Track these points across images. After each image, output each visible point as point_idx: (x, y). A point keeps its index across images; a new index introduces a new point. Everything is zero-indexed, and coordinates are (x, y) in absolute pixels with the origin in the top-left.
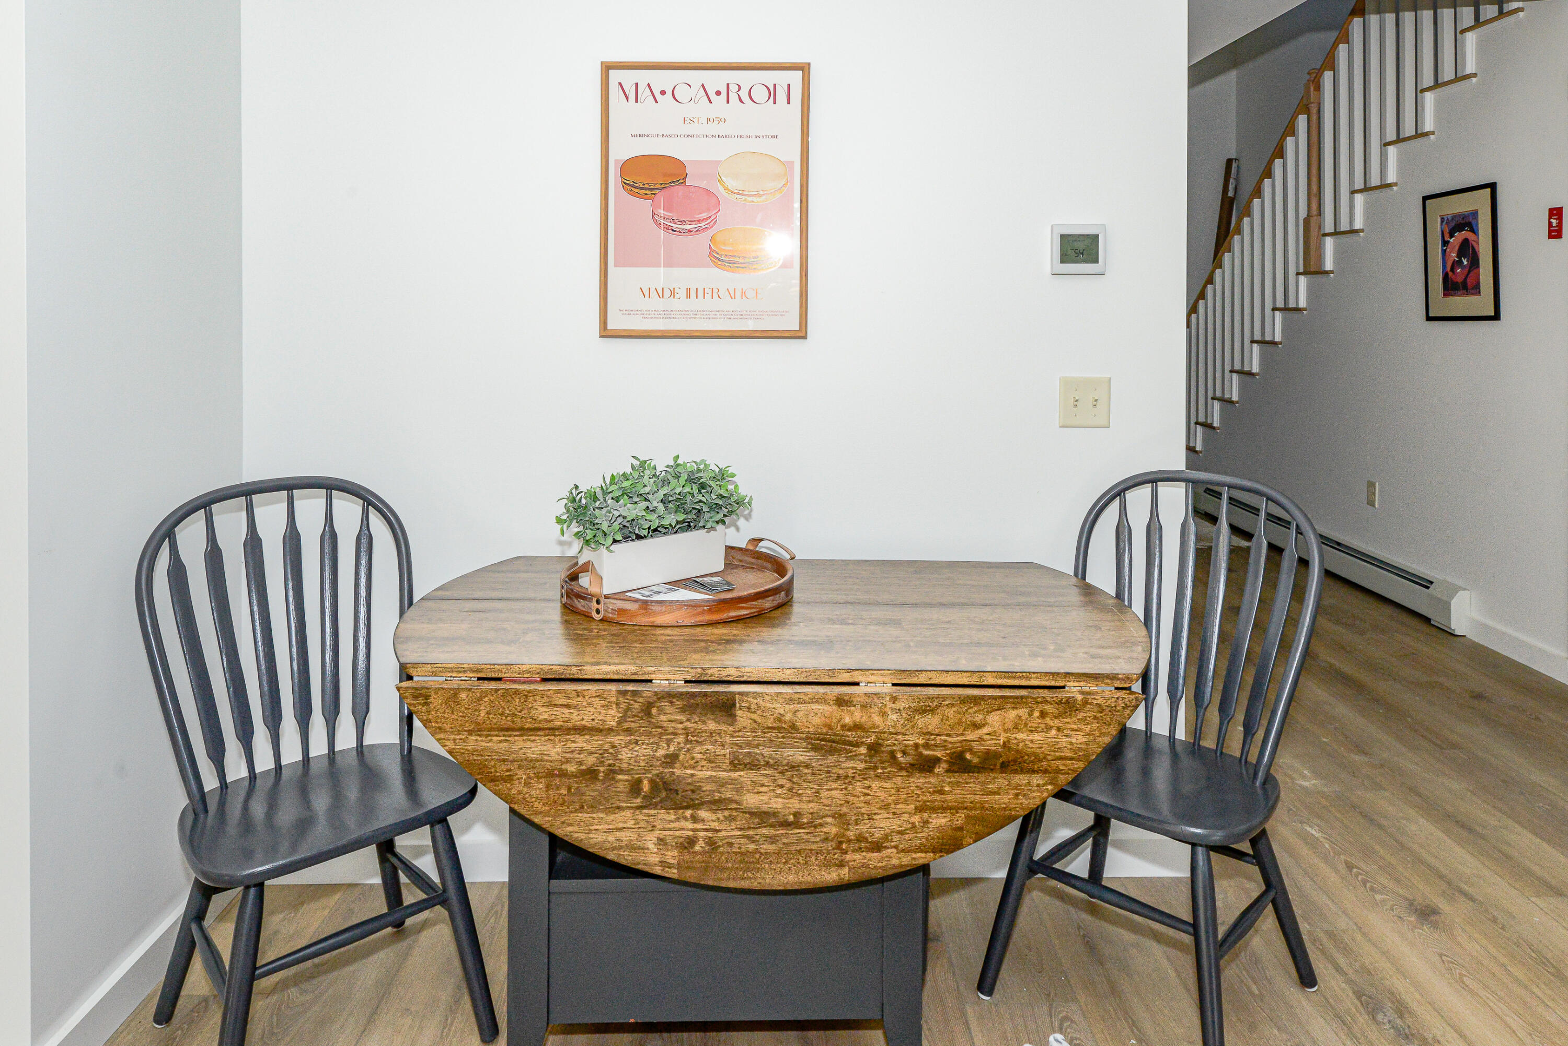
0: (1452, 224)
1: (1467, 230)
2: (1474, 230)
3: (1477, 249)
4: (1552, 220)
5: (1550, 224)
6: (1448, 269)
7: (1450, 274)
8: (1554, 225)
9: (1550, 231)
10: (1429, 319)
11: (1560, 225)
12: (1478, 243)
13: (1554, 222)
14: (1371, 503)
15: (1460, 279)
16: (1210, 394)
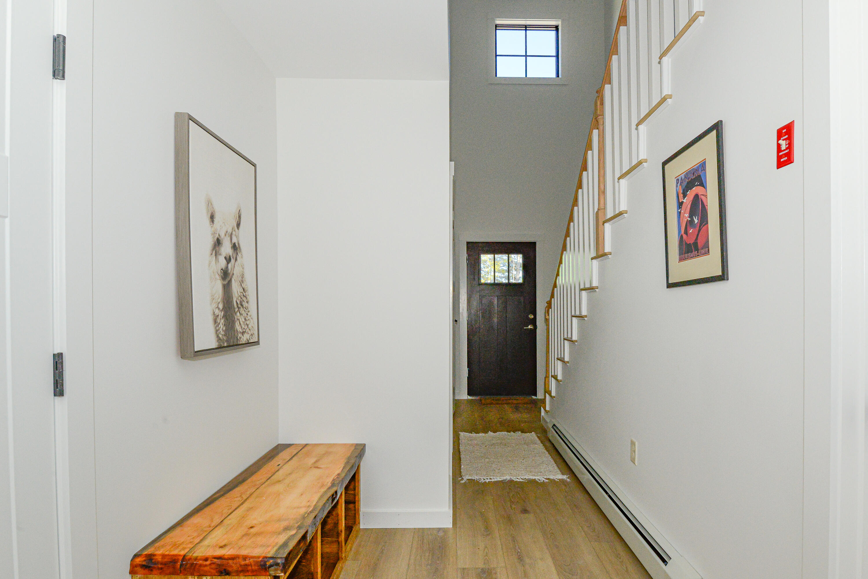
0: (685, 184)
1: (697, 185)
2: (702, 184)
3: (705, 204)
4: (780, 142)
5: (779, 146)
6: (683, 231)
7: (685, 236)
8: (783, 147)
9: (779, 158)
10: (670, 286)
11: (790, 146)
12: (706, 196)
13: (784, 144)
14: (633, 461)
15: (691, 241)
16: (556, 357)
